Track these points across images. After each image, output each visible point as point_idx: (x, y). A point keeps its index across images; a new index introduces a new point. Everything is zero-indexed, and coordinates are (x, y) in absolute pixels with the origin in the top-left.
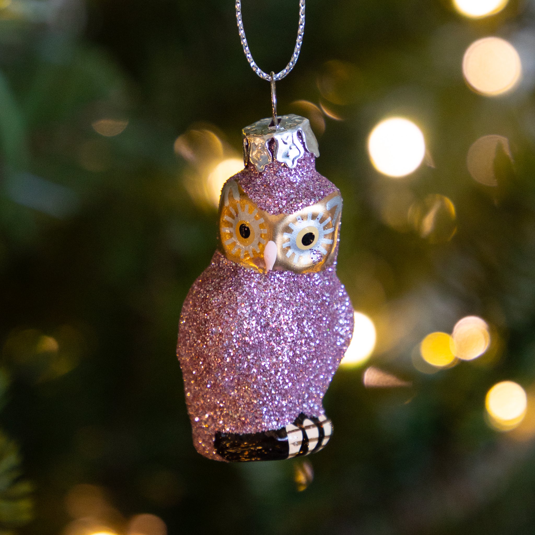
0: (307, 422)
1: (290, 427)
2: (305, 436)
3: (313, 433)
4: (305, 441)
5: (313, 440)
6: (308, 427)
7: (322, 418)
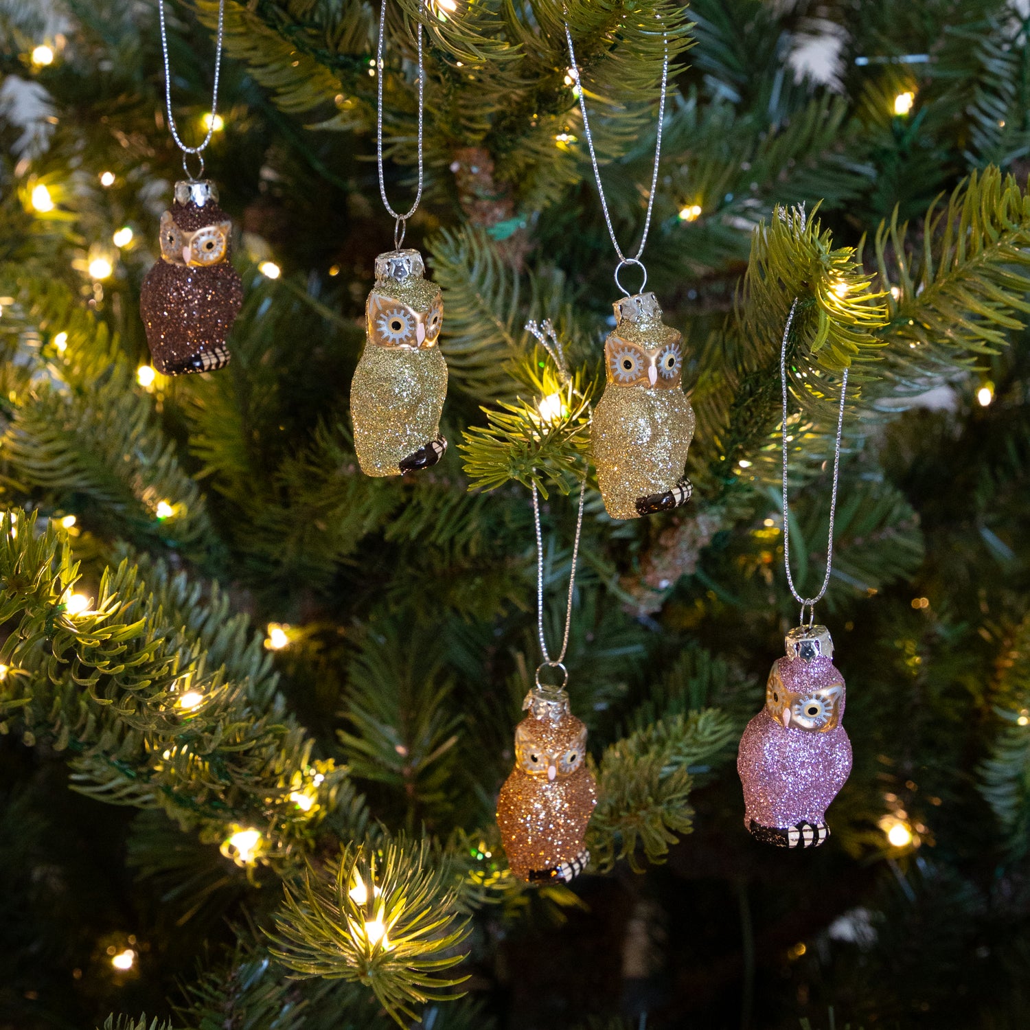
0: (806, 827)
1: (792, 828)
2: (801, 835)
3: (809, 835)
4: (801, 840)
5: (808, 839)
6: (806, 830)
7: (820, 825)
